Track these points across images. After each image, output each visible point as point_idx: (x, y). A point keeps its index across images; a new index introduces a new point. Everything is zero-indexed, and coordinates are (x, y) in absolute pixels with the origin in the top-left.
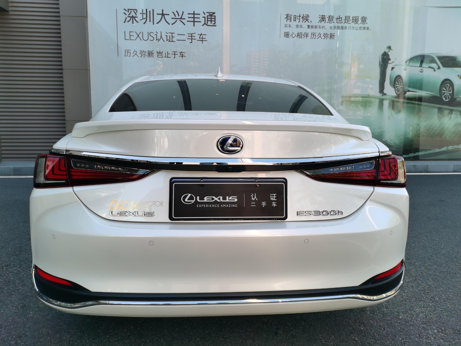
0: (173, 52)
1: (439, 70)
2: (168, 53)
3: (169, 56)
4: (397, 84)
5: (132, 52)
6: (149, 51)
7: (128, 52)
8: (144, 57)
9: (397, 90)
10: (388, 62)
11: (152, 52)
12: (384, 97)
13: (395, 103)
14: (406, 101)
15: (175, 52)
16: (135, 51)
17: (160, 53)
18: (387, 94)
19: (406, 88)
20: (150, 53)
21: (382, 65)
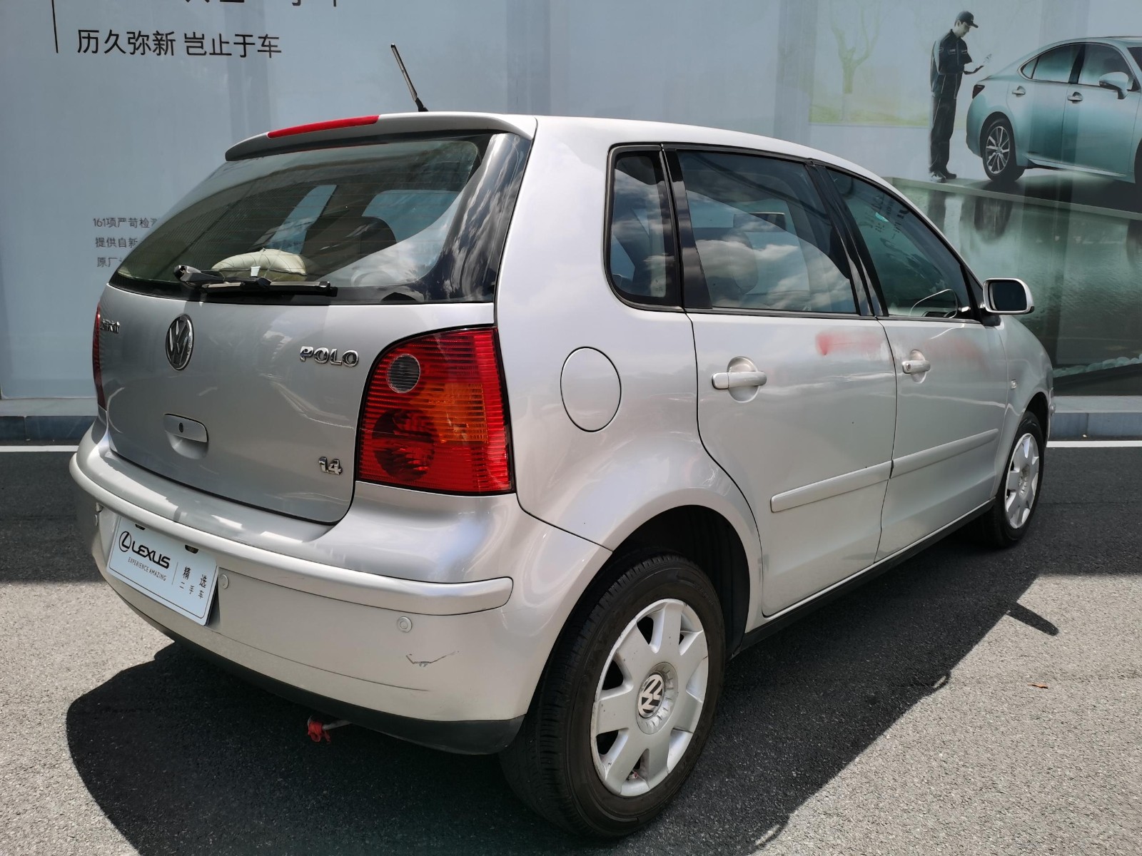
0: (236, 35)
1: (1135, 94)
2: (223, 41)
3: (225, 48)
4: (993, 145)
5: (102, 36)
6: (157, 32)
7: (89, 38)
8: (142, 54)
9: (990, 164)
10: (963, 68)
11: (169, 37)
12: (949, 185)
13: (985, 206)
14: (1021, 198)
15: (244, 36)
16: (111, 34)
17: (194, 41)
18: (958, 177)
19: (1023, 155)
20: (161, 40)
21: (939, 76)
